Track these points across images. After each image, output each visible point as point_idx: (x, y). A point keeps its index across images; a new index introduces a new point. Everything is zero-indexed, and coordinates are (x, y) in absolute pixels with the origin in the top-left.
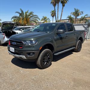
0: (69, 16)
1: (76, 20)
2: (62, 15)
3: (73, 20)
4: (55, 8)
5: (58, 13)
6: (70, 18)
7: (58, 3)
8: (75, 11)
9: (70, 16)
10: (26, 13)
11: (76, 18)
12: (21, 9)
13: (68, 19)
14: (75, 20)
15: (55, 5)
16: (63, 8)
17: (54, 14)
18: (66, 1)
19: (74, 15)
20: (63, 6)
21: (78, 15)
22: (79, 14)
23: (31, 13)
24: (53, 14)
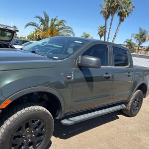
0: (128, 40)
1: (140, 48)
2: (115, 35)
3: (135, 47)
4: (106, 21)
5: (110, 31)
6: (129, 43)
7: (113, 14)
8: (141, 33)
9: (130, 39)
10: (52, 20)
11: (140, 44)
12: (45, 13)
13: (126, 44)
14: (137, 48)
15: (107, 17)
16: (119, 24)
17: (102, 33)
18: (128, 14)
19: (138, 39)
20: (121, 20)
21: (144, 40)
22: (147, 39)
23: (61, 22)
24: (101, 31)
